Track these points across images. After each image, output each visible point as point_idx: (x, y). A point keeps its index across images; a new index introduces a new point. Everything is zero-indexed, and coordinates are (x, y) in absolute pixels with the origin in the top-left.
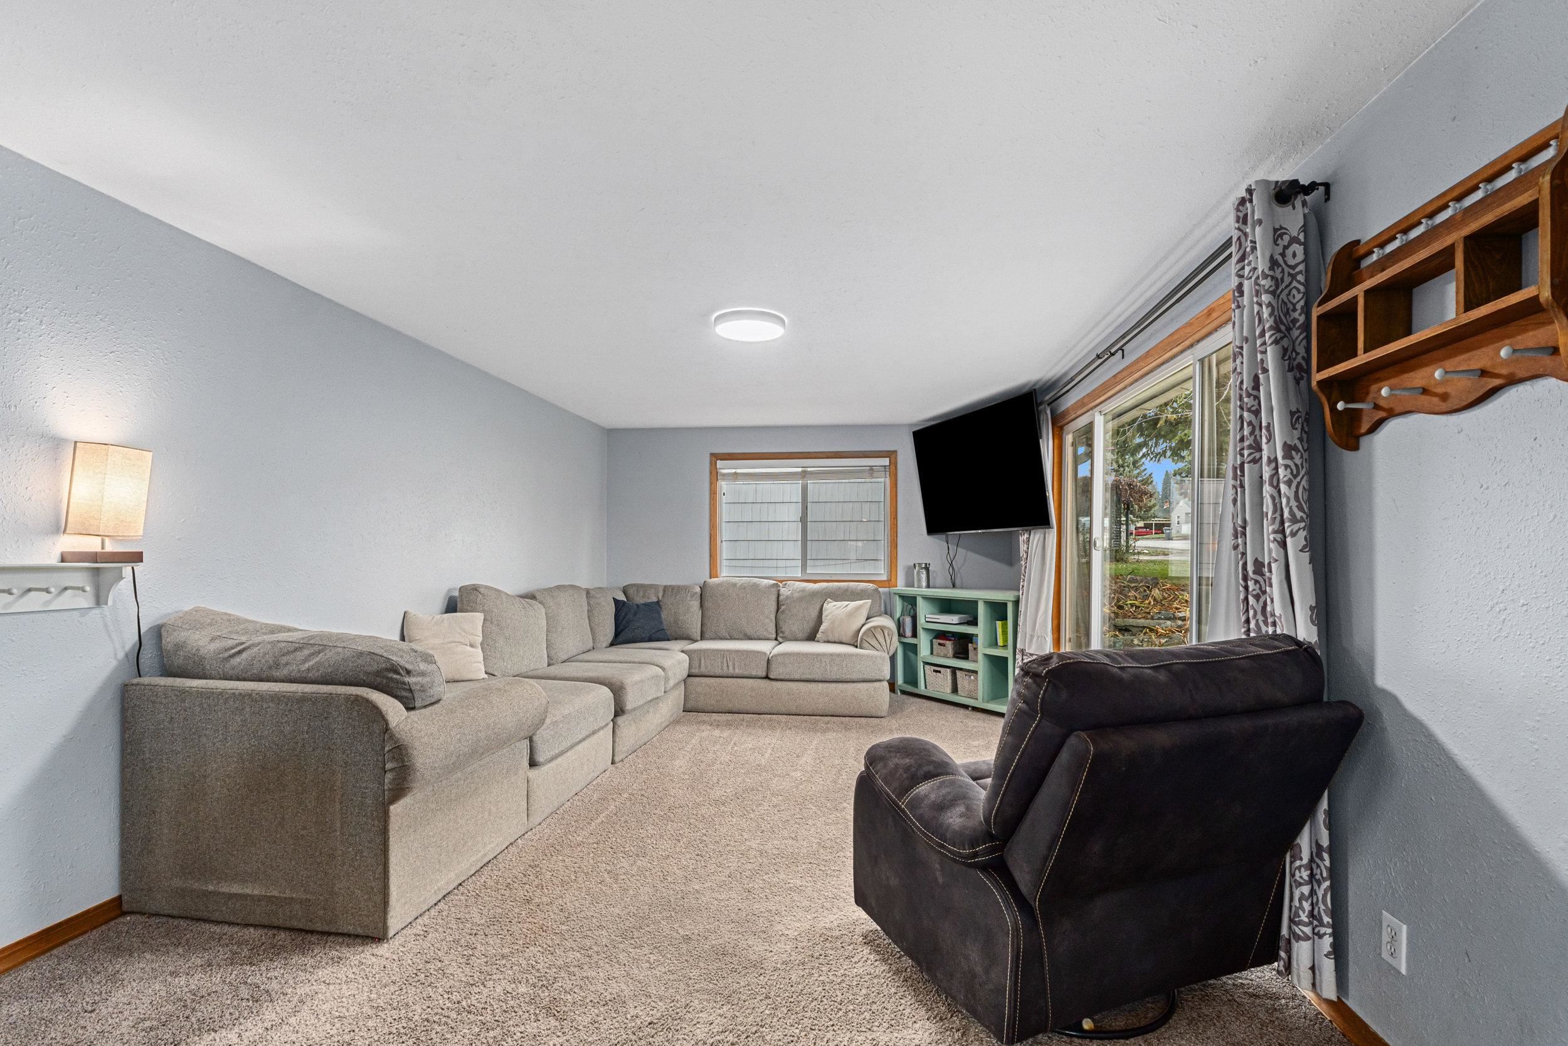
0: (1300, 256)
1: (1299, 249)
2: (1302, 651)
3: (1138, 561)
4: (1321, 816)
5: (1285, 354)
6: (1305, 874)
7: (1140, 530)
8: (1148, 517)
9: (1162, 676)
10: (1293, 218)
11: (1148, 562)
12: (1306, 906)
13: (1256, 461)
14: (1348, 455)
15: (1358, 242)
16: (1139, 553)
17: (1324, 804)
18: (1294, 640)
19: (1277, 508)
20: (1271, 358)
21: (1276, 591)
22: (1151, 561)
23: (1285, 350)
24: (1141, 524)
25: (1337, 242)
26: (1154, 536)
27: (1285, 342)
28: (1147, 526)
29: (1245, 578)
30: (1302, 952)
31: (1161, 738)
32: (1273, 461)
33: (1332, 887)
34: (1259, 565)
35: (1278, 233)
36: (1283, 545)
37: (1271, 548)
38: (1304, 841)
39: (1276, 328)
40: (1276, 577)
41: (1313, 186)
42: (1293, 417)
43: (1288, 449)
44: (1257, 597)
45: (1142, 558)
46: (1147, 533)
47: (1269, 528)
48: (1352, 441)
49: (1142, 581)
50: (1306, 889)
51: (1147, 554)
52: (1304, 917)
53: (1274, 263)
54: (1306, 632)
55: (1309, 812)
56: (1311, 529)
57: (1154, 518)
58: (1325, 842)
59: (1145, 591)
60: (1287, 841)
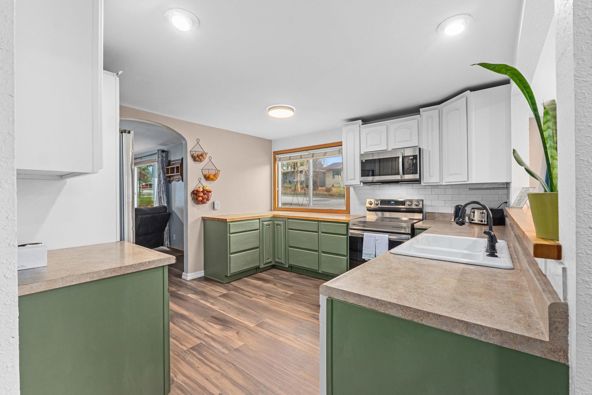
0: (165, 160)
1: (165, 159)
2: (165, 207)
3: (143, 197)
4: (168, 226)
5: (163, 172)
6: (166, 233)
7: (144, 186)
8: (147, 182)
9: (148, 210)
10: (164, 155)
11: (147, 198)
12: (166, 237)
13: (160, 184)
14: (170, 184)
15: (170, 160)
16: (144, 195)
17: (168, 224)
18: (164, 206)
19: (162, 190)
20: (161, 171)
21: (162, 200)
22: (148, 197)
23: (163, 171)
24: (144, 184)
25: (169, 160)
26: (149, 188)
27: (163, 170)
28: (146, 185)
29: (159, 199)
30: (166, 243)
31: (148, 216)
32: (162, 184)
33: (169, 234)
34: (161, 197)
35: (162, 156)
36: (163, 194)
37: (162, 195)
38: (166, 229)
39: (162, 168)
40: (162, 198)
41: (166, 151)
42: (164, 179)
43: (163, 183)
44: (161, 201)
45: (145, 196)
46: (146, 188)
47: (162, 192)
48: (170, 183)
49: (145, 203)
50: (166, 235)
51: (146, 195)
52: (166, 238)
53: (162, 160)
54: (166, 205)
55: (166, 225)
56: (166, 193)
57: (149, 182)
58: (168, 229)
59: (146, 206)
60: (164, 230)
